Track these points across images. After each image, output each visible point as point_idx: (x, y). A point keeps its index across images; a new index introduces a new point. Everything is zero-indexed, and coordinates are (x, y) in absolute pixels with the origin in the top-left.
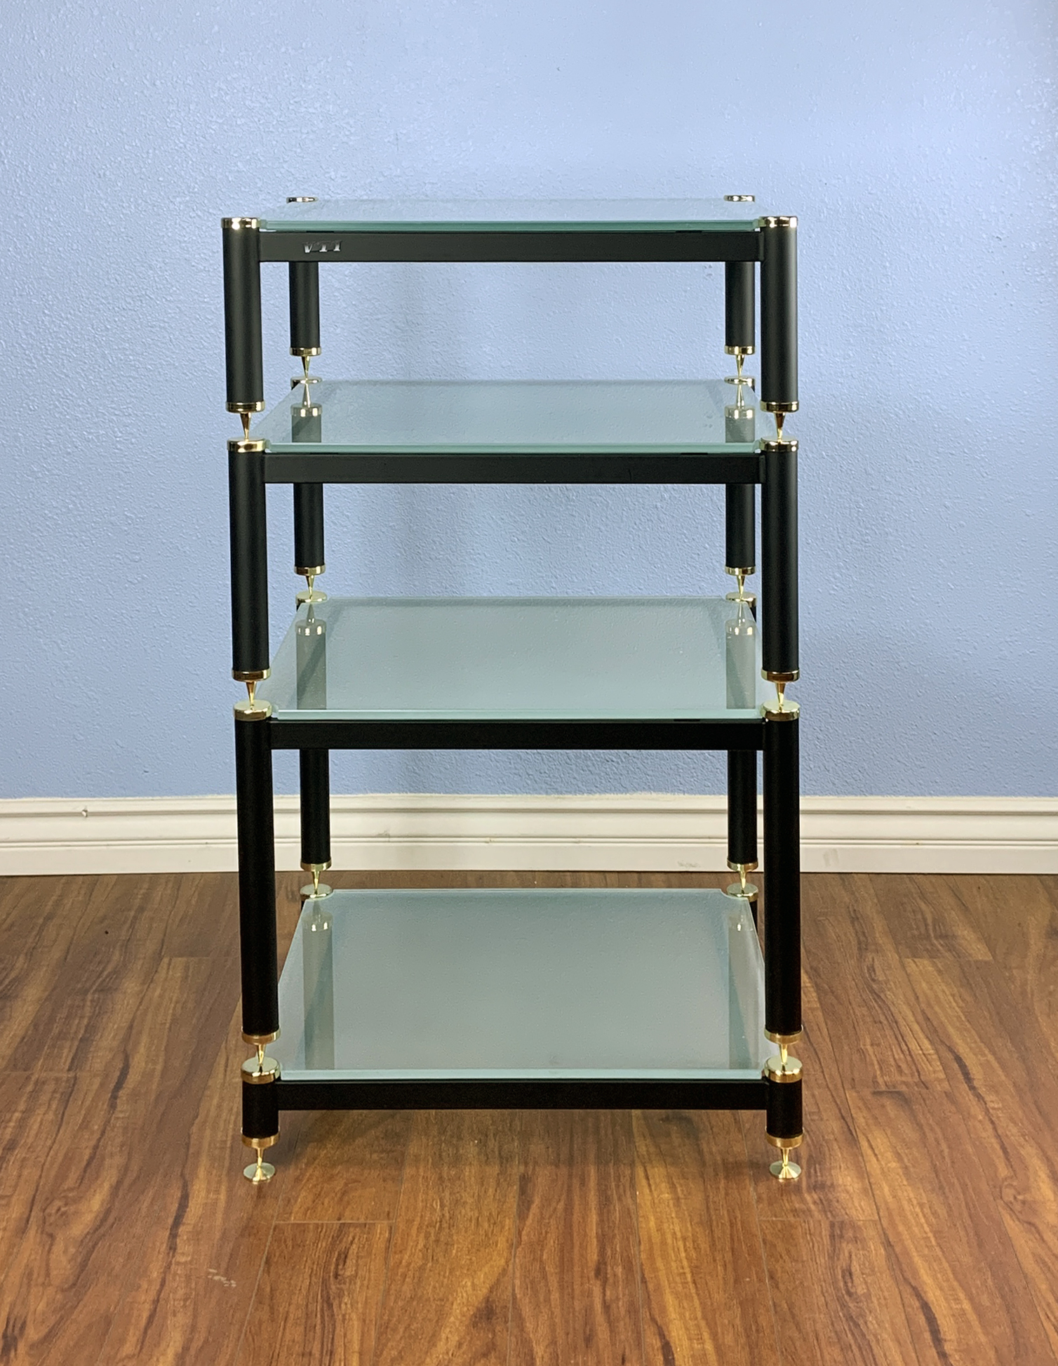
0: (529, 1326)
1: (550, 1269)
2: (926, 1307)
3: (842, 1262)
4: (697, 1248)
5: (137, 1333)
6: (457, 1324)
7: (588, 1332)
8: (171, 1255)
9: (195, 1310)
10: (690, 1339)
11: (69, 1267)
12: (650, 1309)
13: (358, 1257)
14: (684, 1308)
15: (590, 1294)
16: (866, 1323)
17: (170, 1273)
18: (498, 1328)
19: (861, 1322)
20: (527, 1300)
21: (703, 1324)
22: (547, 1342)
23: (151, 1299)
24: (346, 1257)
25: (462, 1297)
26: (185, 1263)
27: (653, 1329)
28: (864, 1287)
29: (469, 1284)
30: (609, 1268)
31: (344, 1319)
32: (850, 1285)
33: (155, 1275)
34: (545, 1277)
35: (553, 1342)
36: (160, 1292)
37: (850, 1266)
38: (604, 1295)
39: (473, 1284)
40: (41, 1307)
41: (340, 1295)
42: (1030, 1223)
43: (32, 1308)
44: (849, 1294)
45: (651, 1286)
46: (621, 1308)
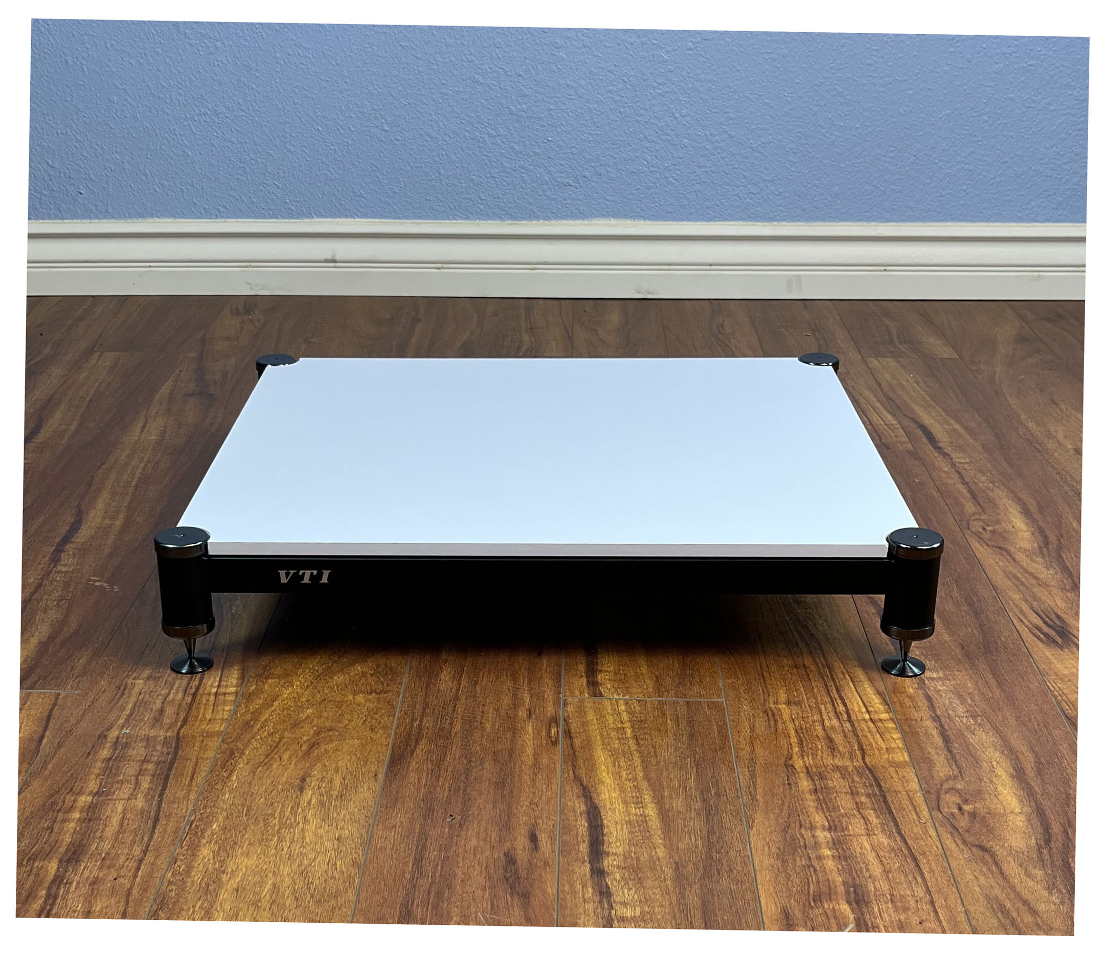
42: (1000, 548)
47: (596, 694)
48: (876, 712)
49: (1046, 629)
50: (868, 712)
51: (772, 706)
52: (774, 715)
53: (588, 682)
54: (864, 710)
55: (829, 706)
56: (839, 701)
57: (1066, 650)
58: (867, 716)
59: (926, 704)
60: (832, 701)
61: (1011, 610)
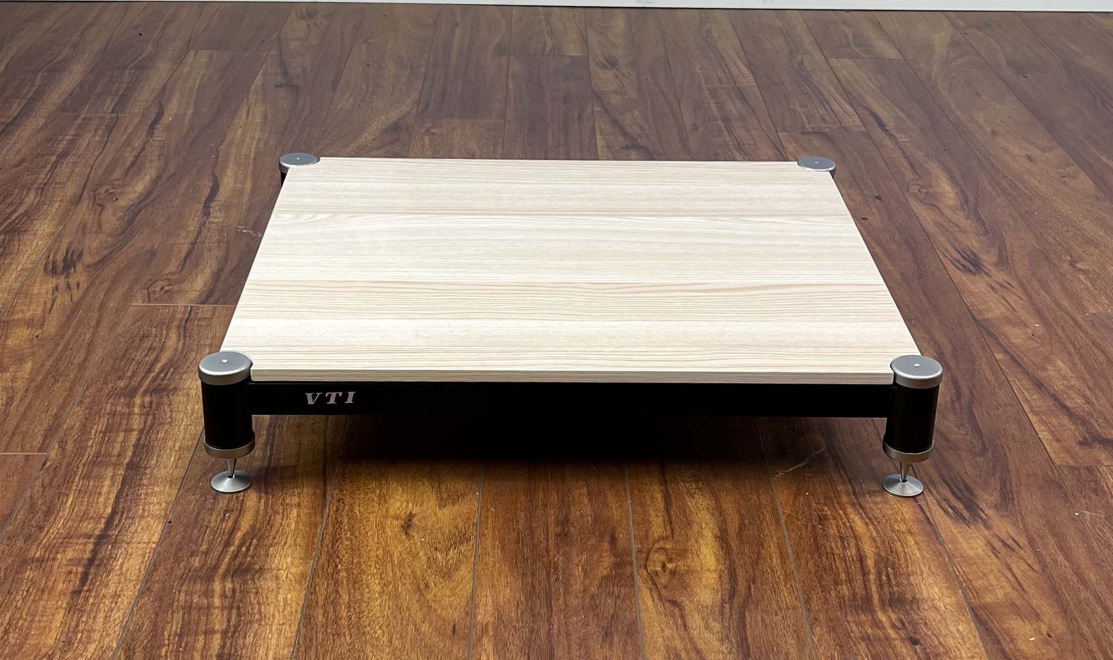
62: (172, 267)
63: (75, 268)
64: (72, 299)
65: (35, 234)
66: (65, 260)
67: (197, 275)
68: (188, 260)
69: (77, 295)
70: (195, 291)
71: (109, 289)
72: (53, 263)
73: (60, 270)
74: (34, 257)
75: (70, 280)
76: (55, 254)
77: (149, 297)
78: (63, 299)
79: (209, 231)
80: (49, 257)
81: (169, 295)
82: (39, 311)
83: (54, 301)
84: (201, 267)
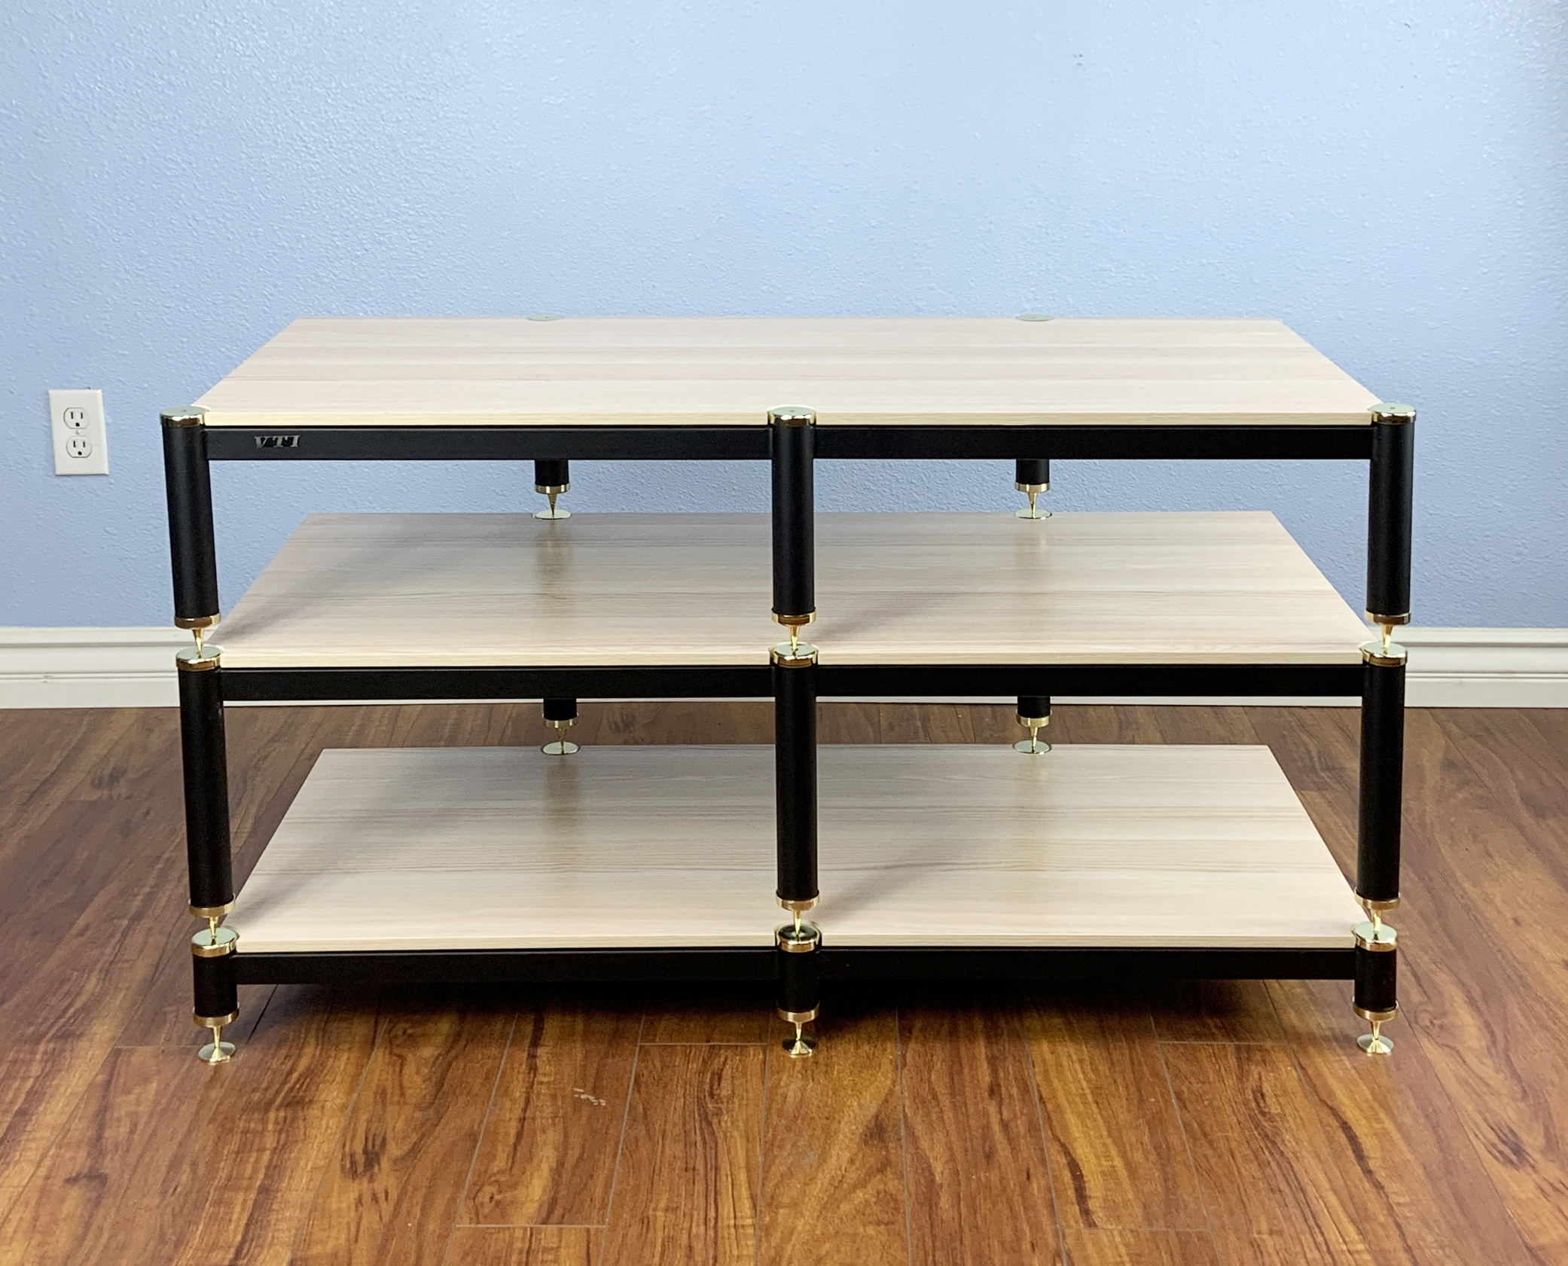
0: (924, 1144)
1: (941, 1089)
2: (1346, 1127)
3: (1252, 1083)
4: (1095, 1070)
5: (507, 1149)
6: (847, 1141)
7: (987, 1149)
8: (532, 1075)
9: (565, 1128)
10: (1097, 1157)
11: (423, 1087)
12: (1051, 1127)
13: (733, 1077)
14: (1087, 1127)
15: (986, 1114)
16: (1283, 1141)
17: (533, 1092)
18: (891, 1145)
19: (1278, 1141)
20: (919, 1119)
21: (1109, 1141)
22: (945, 1159)
23: (517, 1116)
24: (720, 1078)
25: (849, 1115)
26: (548, 1082)
27: (1057, 1147)
28: (1278, 1107)
29: (855, 1104)
30: (1003, 1089)
31: (725, 1137)
32: (1262, 1105)
33: (518, 1094)
34: (935, 1097)
35: (952, 1158)
36: (525, 1110)
37: (1261, 1087)
38: (1001, 1113)
39: (860, 1105)
40: (400, 1124)
41: (718, 1113)
42: (1450, 1047)
43: (390, 1127)
44: (1263, 1114)
45: (1050, 1107)
46: (1020, 1126)
47: (1092, 1225)
48: (1352, 1242)
49: (1502, 1147)
50: (1345, 1242)
51: (1256, 1236)
52: (1259, 1246)
53: (1080, 1210)
54: (1341, 1240)
55: (1308, 1235)
56: (1317, 1230)
57: (1521, 1171)
58: (1344, 1248)
59: (1397, 1233)
60: (1311, 1230)
61: (1466, 1123)
62: (500, 1163)
63: (379, 1164)
64: (381, 1217)
65: (323, 1107)
66: (365, 1152)
67: (531, 1174)
68: (519, 1148)
69: (387, 1209)
70: (531, 1200)
71: (425, 1199)
72: (351, 1156)
73: (360, 1169)
74: (325, 1147)
75: (375, 1185)
76: (352, 1141)
77: (477, 1214)
78: (371, 1219)
79: (538, 1098)
80: (344, 1146)
81: (502, 1210)
82: (342, 1241)
83: (359, 1224)
84: (536, 1160)
